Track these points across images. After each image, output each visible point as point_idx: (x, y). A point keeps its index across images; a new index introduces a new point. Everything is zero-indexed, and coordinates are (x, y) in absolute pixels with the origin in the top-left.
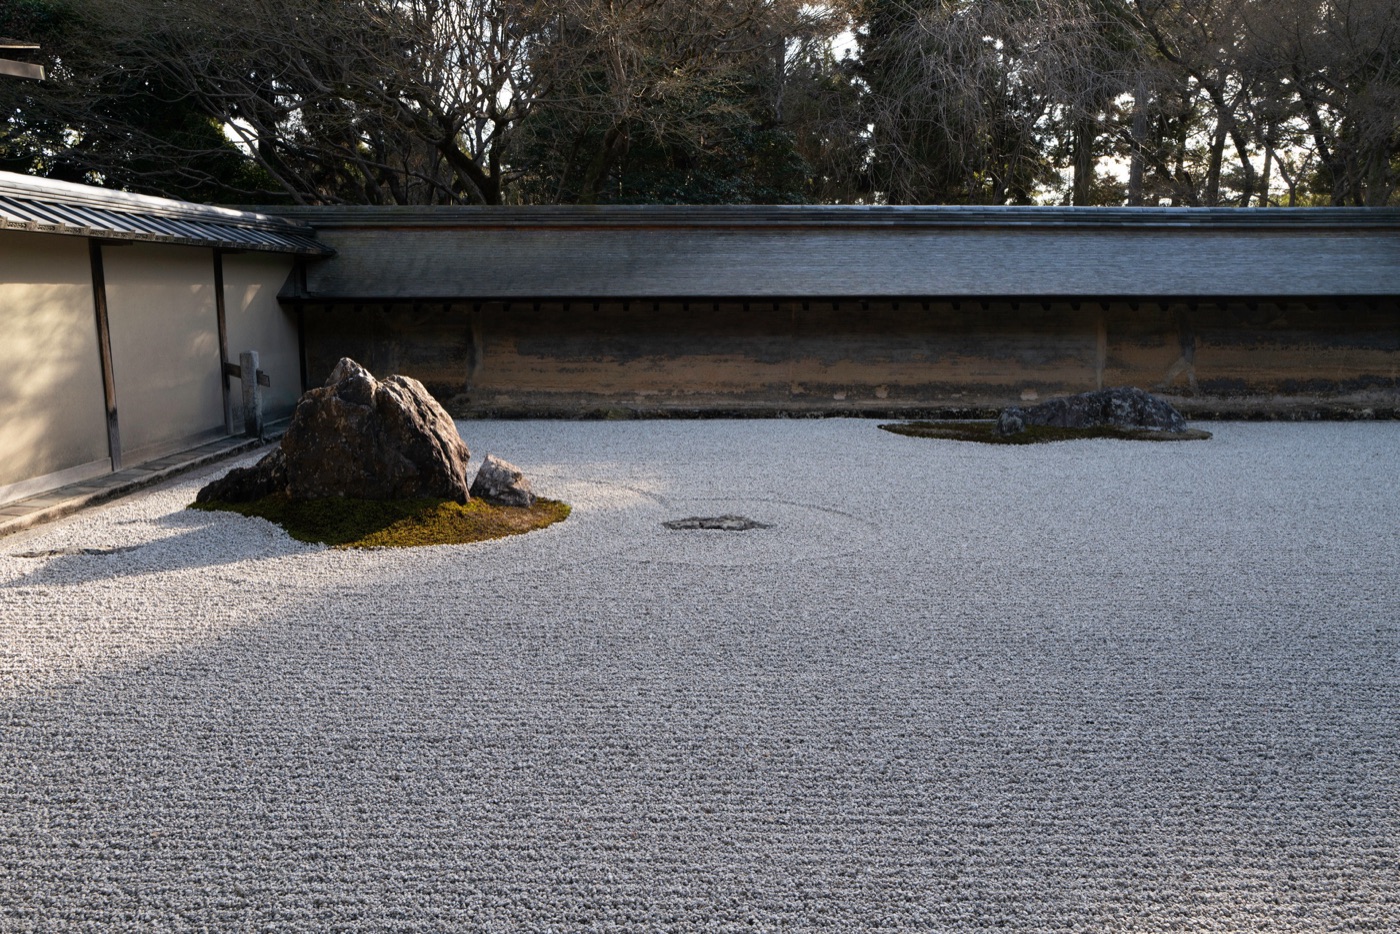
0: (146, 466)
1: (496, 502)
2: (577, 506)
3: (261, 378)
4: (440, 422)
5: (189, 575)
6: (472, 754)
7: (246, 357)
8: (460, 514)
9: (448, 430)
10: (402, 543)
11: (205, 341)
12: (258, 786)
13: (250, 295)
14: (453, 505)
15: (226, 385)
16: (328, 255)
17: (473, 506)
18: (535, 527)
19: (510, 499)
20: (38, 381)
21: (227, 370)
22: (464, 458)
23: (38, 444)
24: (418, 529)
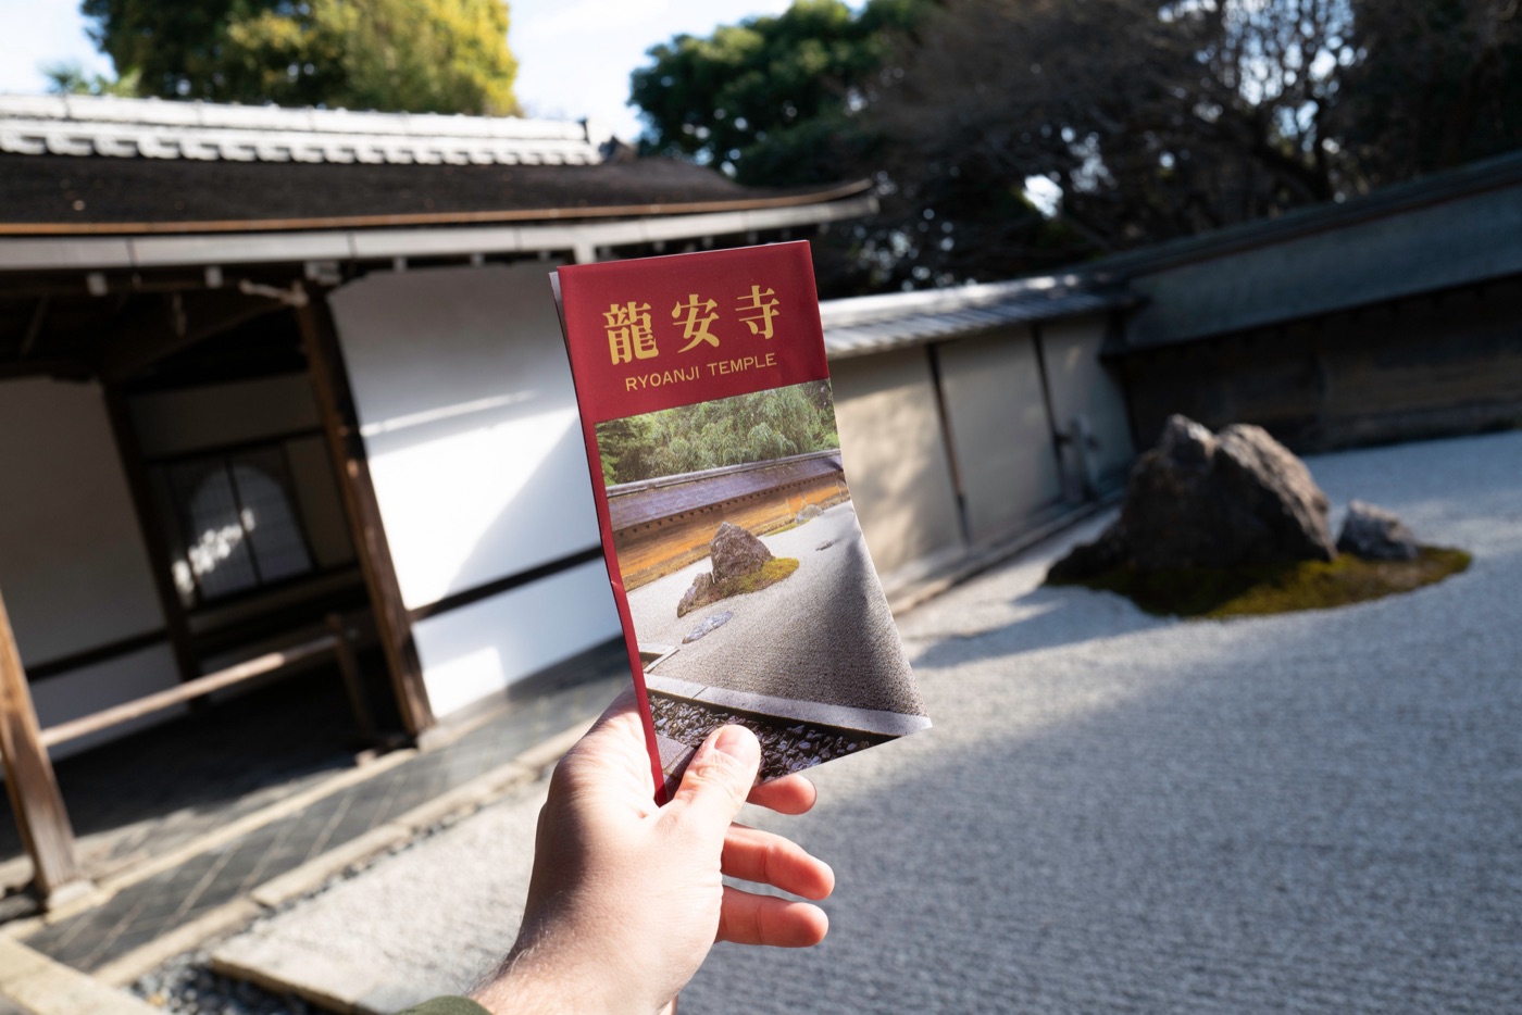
0: (996, 545)
1: (1370, 557)
2: (1479, 551)
3: (1092, 443)
4: (1290, 473)
5: (1046, 658)
6: (1373, 869)
7: (1075, 425)
8: (1326, 577)
9: (1298, 478)
10: (1262, 612)
11: (1035, 413)
12: (1135, 885)
13: (1072, 360)
14: (1316, 567)
15: (1058, 454)
16: (1144, 302)
17: (1340, 565)
18: (1423, 583)
19: (1387, 552)
20: (901, 477)
21: (1058, 440)
22: (1322, 508)
23: (908, 534)
24: (1277, 596)
